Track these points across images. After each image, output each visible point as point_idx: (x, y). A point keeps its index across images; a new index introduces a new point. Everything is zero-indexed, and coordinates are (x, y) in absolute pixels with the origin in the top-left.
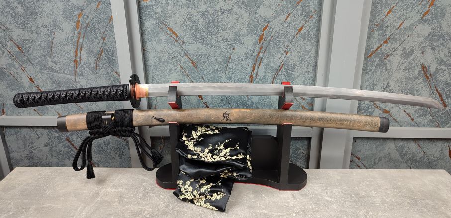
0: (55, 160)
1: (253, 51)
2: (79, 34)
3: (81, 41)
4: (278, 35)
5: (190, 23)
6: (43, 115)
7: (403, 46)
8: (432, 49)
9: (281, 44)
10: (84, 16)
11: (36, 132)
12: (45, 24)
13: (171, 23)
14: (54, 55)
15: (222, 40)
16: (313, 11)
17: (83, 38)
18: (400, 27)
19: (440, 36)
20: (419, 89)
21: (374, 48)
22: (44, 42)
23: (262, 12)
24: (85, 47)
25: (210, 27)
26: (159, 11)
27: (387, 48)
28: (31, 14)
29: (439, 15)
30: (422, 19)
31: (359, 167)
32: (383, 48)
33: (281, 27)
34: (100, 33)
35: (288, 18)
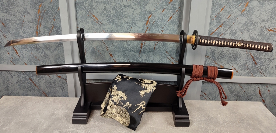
0: (22, 91)
1: (143, 30)
2: (40, 16)
3: (40, 20)
4: (157, 21)
5: (106, 13)
6: (16, 64)
7: (231, 28)
8: (247, 31)
9: (159, 26)
10: (43, 6)
11: (11, 74)
12: (19, 10)
13: (95, 12)
14: (24, 28)
15: (125, 23)
16: (178, 8)
17: (42, 19)
18: (228, 18)
19: (252, 23)
20: (240, 54)
21: (214, 30)
22: (18, 21)
23: (148, 7)
24: (43, 24)
25: (117, 15)
26: (87, 5)
27: (221, 30)
28: (11, 4)
29: (251, 12)
30: (241, 14)
31: (206, 99)
32: (219, 29)
33: (159, 16)
34: (52, 16)
35: (163, 11)
